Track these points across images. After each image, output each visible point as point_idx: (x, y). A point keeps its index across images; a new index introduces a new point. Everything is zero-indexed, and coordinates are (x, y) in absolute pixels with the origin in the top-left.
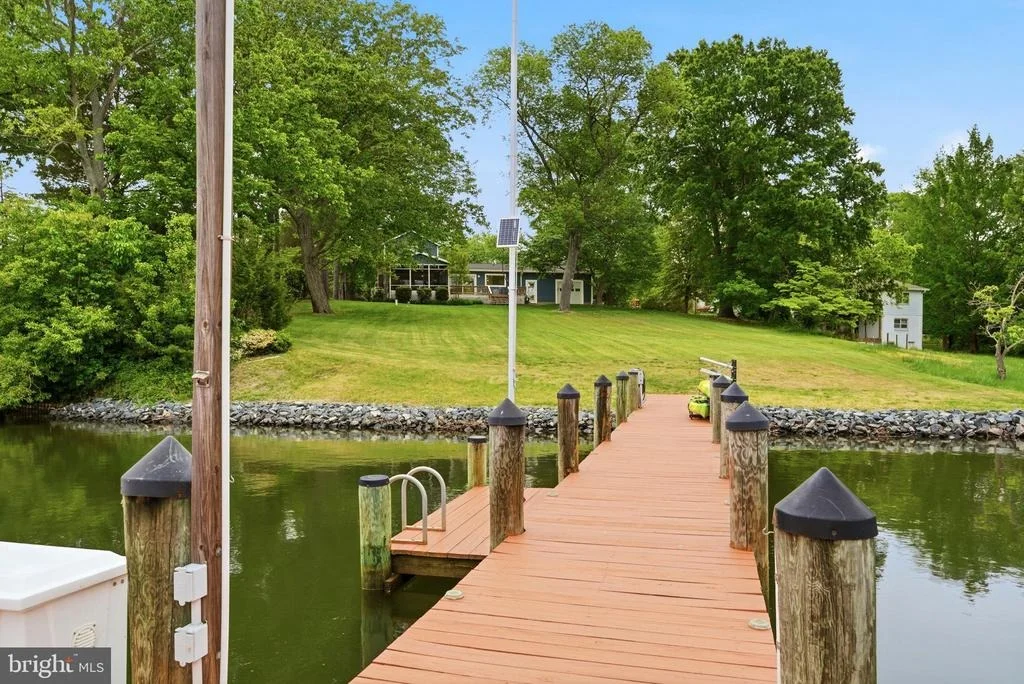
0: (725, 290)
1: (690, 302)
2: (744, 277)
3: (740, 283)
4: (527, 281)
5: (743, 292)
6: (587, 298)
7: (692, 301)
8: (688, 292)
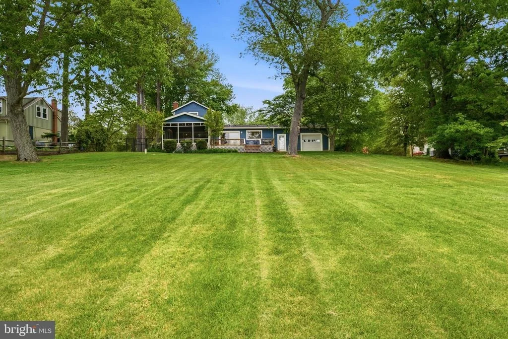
0: (447, 131)
1: (408, 148)
2: (465, 118)
3: (462, 124)
4: (278, 135)
5: (467, 131)
6: (325, 146)
7: (409, 148)
8: (406, 141)
